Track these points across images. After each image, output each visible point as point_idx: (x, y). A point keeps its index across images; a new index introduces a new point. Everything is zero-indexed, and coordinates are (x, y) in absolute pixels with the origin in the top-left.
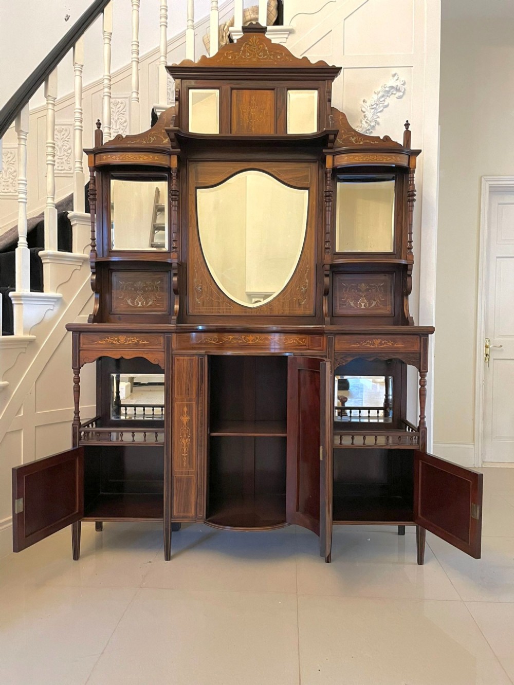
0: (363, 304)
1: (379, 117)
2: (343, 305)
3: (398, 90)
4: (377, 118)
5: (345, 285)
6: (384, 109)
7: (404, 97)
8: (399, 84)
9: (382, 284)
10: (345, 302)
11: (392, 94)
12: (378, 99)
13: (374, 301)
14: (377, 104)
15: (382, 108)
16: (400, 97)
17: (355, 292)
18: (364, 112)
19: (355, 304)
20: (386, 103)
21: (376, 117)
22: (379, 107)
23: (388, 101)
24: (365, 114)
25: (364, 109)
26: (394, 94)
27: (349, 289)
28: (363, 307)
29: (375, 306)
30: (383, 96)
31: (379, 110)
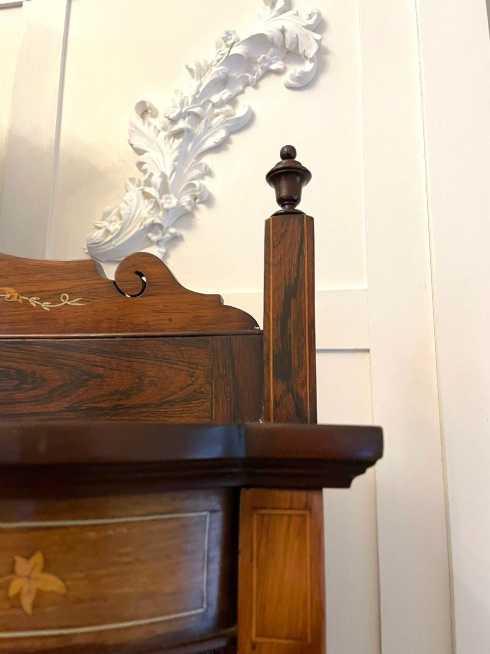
1: (208, 173)
3: (292, 53)
4: (201, 177)
6: (234, 138)
7: (324, 81)
8: (292, 24)
11: (268, 72)
12: (201, 97)
14: (197, 117)
15: (222, 134)
16: (303, 84)
18: (139, 152)
20: (240, 112)
21: (197, 172)
22: (208, 128)
23: (249, 101)
24: (142, 158)
25: (138, 142)
26: (278, 72)
30: (223, 82)
31: (210, 143)
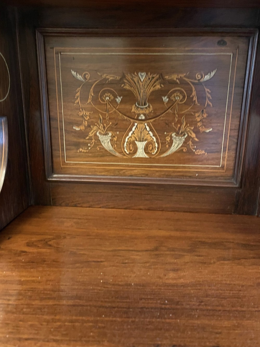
0: (141, 145)
2: (78, 145)
5: (79, 77)
9: (207, 77)
10: (83, 134)
13: (177, 134)
17: (113, 102)
19: (118, 143)
27: (96, 92)
28: (141, 153)
29: (180, 151)
